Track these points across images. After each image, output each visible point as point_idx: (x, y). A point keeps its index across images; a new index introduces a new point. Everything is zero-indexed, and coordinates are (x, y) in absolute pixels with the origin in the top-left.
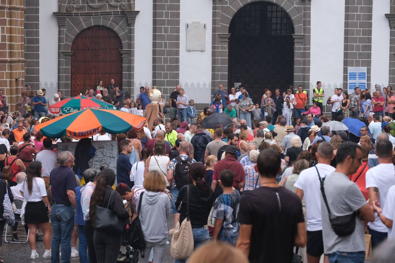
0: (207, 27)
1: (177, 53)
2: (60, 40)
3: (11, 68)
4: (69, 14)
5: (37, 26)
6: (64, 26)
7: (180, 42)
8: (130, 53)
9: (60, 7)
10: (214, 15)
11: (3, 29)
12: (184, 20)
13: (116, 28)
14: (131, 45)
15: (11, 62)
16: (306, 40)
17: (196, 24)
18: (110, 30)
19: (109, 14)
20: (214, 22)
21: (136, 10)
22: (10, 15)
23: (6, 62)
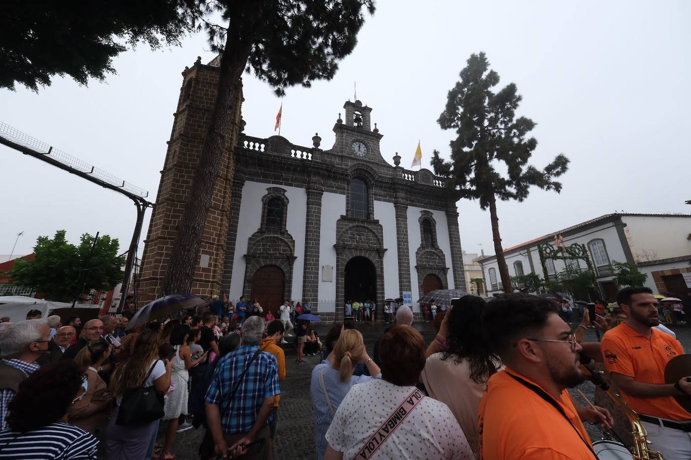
0: (334, 268)
1: (318, 283)
2: (246, 272)
3: (212, 287)
4: (254, 257)
5: (232, 263)
6: (250, 264)
7: (319, 276)
8: (290, 282)
9: (248, 252)
10: (337, 261)
11: (210, 258)
12: (321, 264)
13: (282, 267)
14: (291, 277)
15: (213, 282)
16: (382, 277)
17: (328, 266)
18: (279, 268)
19: (279, 258)
20: (337, 266)
21: (295, 256)
22: (217, 250)
23: (209, 282)
